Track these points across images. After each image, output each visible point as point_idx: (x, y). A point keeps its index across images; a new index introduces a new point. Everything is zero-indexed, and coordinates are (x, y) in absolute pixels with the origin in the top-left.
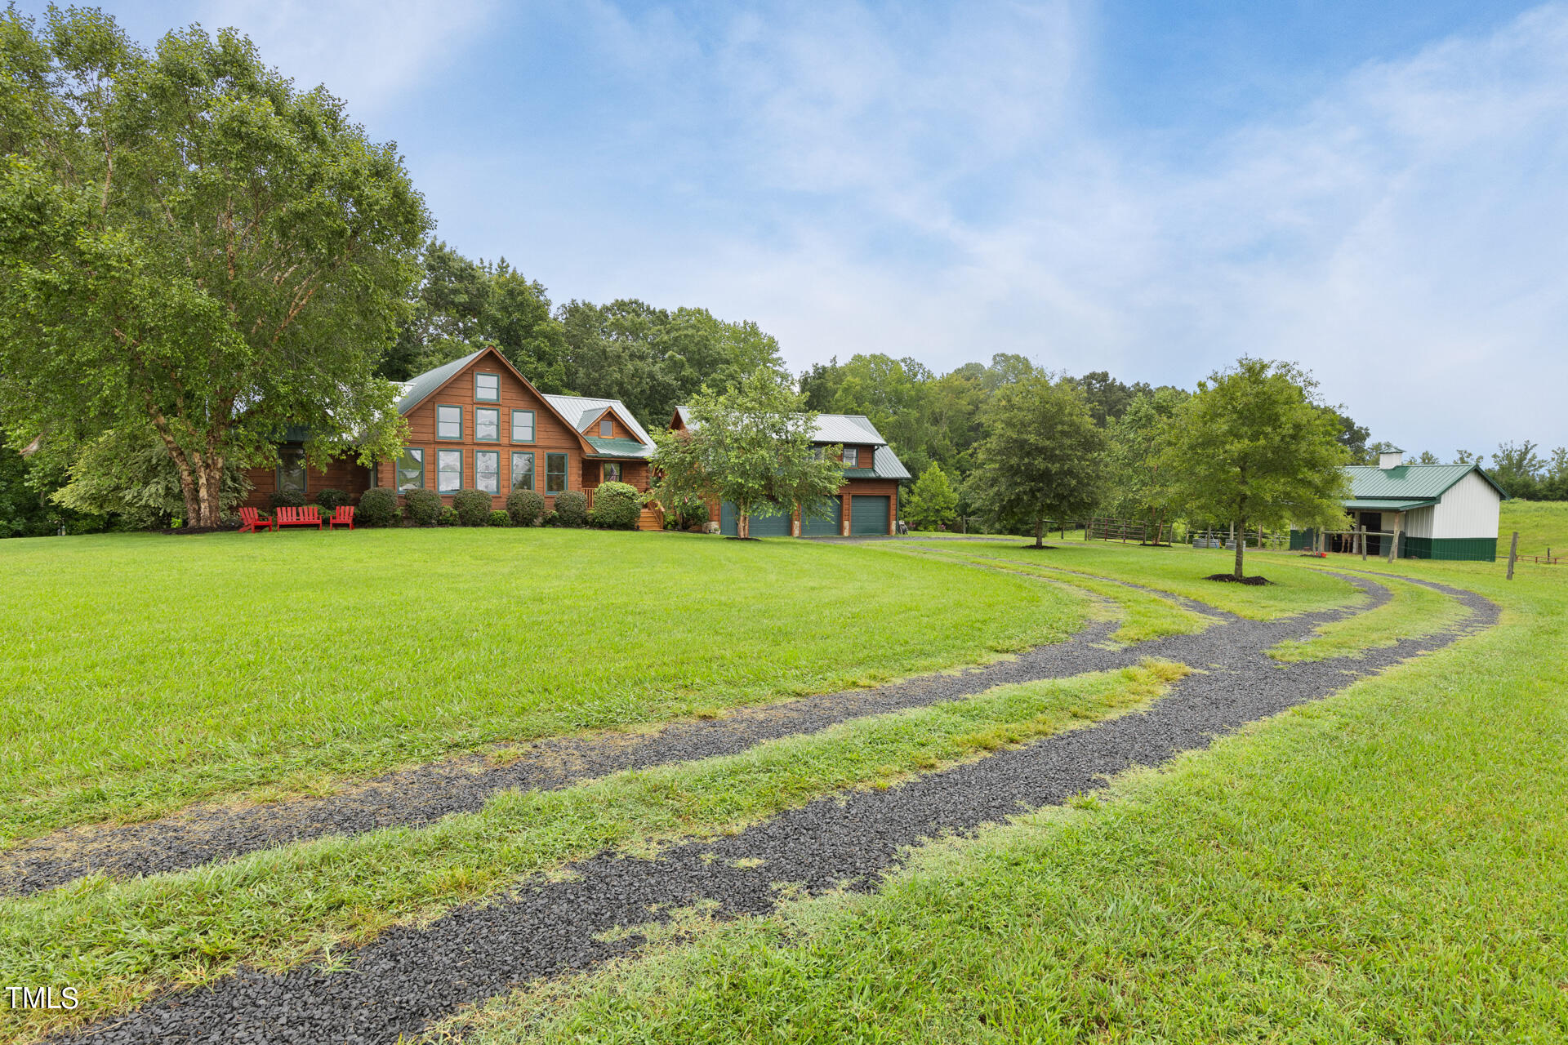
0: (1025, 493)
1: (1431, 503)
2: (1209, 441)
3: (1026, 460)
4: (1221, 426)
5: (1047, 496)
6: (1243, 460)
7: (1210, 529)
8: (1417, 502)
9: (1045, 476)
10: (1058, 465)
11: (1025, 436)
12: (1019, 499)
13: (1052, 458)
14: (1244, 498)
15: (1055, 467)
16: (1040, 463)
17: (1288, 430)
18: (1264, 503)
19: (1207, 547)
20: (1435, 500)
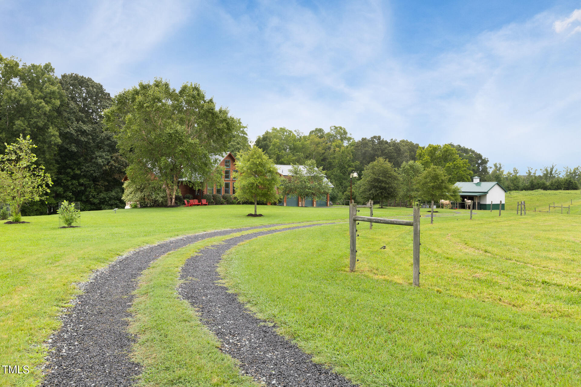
0: (379, 193)
1: (485, 194)
2: (426, 183)
3: (380, 184)
4: (428, 180)
5: (385, 194)
6: (433, 187)
7: (426, 203)
8: (481, 193)
9: (385, 188)
10: (388, 185)
11: (379, 178)
12: (378, 194)
13: (386, 183)
14: (433, 195)
15: (387, 186)
16: (383, 185)
17: (441, 181)
18: (437, 196)
19: (425, 208)
20: (487, 193)
